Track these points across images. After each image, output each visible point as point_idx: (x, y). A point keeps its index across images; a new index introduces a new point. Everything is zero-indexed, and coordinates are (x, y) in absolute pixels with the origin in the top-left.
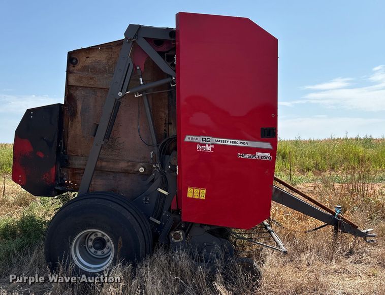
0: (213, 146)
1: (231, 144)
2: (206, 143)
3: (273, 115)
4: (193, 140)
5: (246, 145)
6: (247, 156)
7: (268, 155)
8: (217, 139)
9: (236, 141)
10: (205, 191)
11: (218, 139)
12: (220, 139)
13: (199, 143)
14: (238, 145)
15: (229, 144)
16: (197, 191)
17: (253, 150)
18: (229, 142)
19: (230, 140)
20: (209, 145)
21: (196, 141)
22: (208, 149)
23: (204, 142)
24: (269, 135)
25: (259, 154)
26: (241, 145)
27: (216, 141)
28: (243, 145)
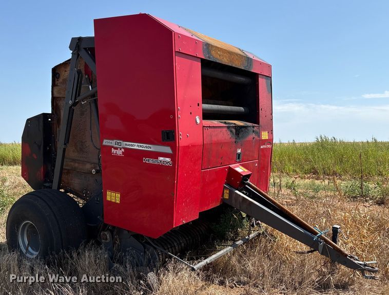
0: (123, 150)
1: (138, 148)
2: (119, 147)
3: (171, 117)
4: (109, 144)
5: (149, 149)
6: (151, 161)
7: (168, 160)
8: (126, 143)
9: (142, 145)
10: (119, 195)
11: (128, 143)
12: (129, 143)
13: (113, 147)
14: (143, 149)
15: (136, 148)
16: (113, 194)
17: (156, 155)
18: (136, 146)
19: (136, 144)
20: (121, 149)
21: (110, 145)
22: (120, 152)
23: (116, 146)
24: (168, 138)
25: (161, 159)
26: (145, 149)
27: (126, 145)
28: (147, 149)
